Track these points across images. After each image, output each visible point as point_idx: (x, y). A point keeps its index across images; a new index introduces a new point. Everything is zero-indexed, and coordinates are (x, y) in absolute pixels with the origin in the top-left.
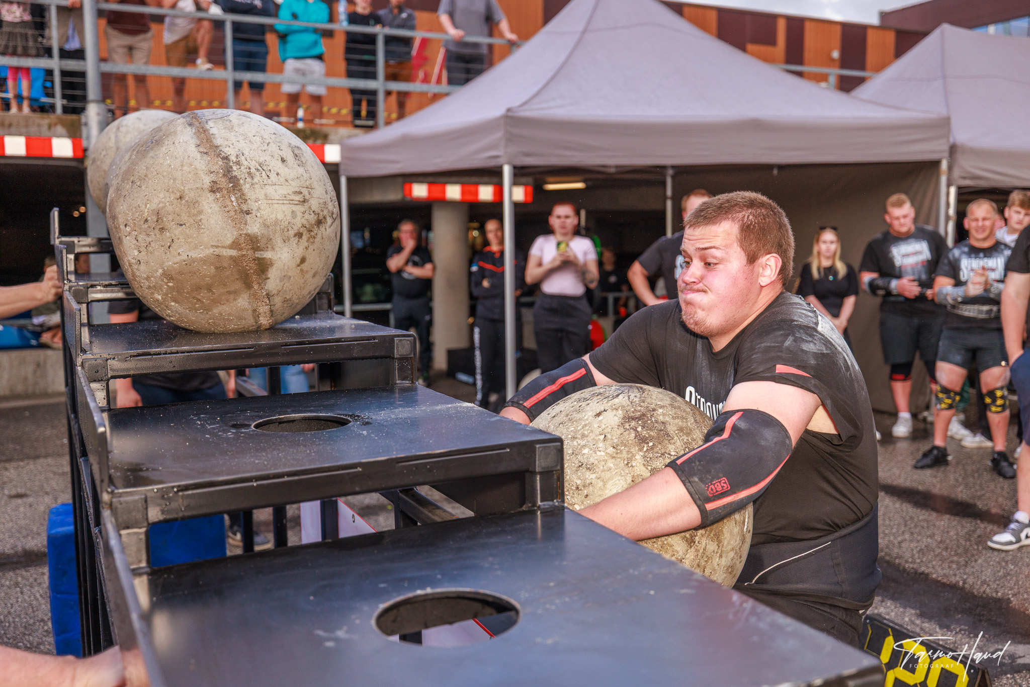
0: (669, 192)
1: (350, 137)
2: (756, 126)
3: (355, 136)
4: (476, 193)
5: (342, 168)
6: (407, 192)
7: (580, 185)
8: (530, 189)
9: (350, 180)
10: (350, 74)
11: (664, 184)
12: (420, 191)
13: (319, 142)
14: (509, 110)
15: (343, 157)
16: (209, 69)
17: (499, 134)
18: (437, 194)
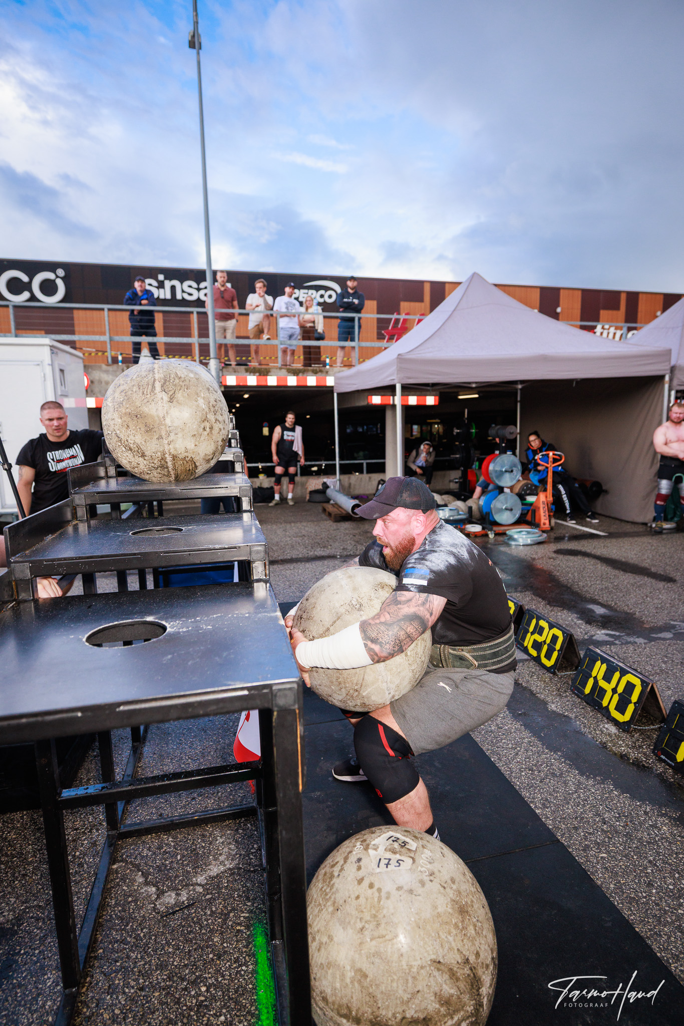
0: (519, 399)
1: (339, 372)
2: (545, 359)
3: (343, 371)
4: (407, 401)
5: (335, 388)
6: (369, 401)
7: (476, 396)
8: (437, 398)
9: (338, 394)
10: (340, 339)
11: (516, 393)
12: (376, 400)
13: (324, 374)
14: (399, 355)
15: (335, 383)
16: (268, 339)
17: (395, 368)
18: (386, 402)
